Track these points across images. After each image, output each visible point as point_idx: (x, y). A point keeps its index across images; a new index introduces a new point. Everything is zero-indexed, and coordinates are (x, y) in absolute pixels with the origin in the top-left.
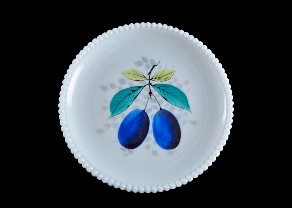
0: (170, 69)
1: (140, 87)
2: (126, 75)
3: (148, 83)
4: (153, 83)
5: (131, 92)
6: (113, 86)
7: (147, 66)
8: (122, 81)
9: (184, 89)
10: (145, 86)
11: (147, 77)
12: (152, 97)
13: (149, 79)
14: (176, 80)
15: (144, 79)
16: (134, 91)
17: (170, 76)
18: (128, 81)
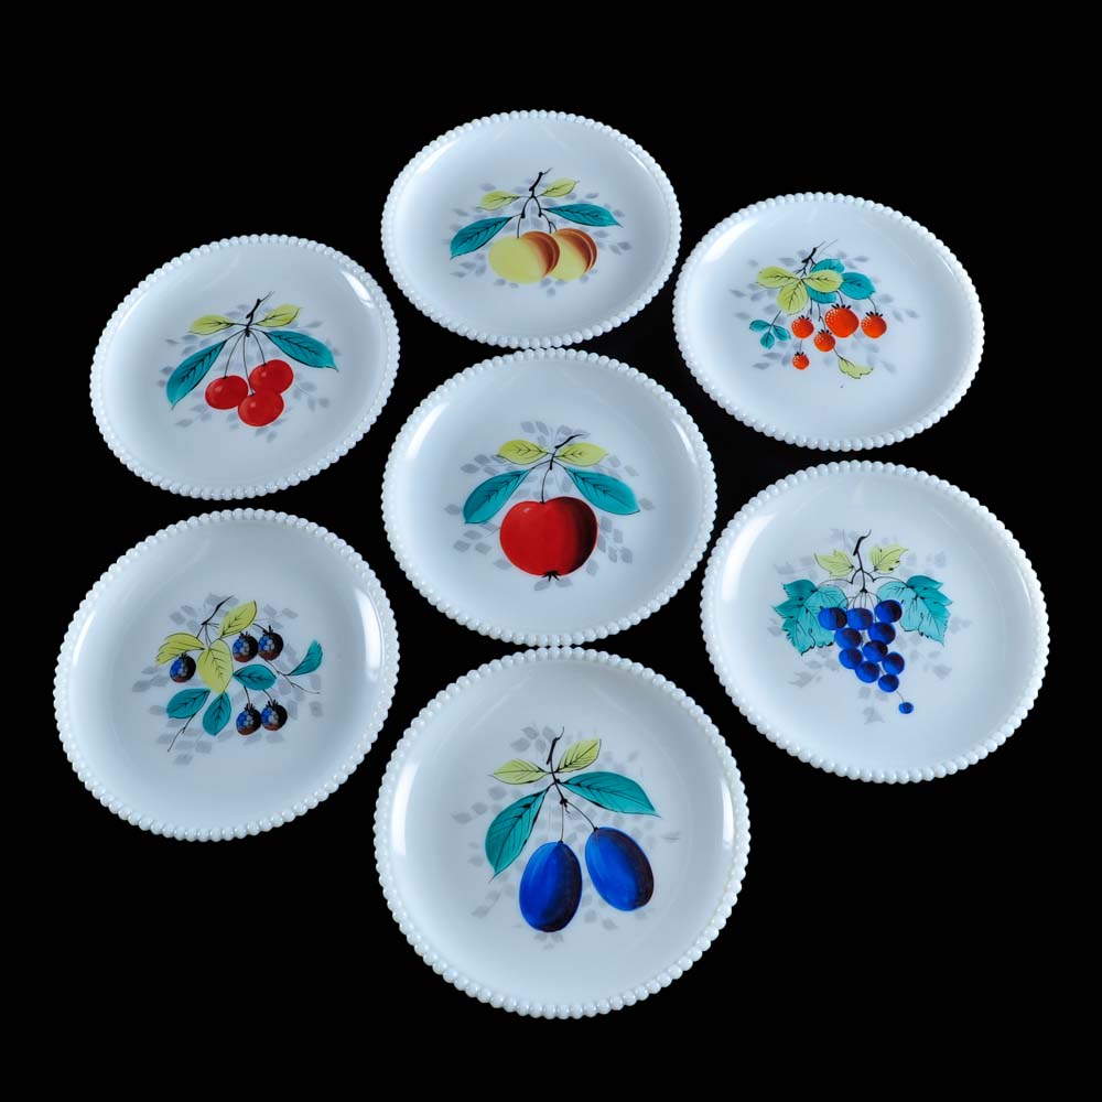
0: (589, 738)
1: (537, 795)
2: (502, 777)
3: (553, 781)
4: (563, 777)
5: (523, 809)
6: (480, 809)
7: (541, 746)
8: (497, 793)
9: (632, 773)
10: (547, 790)
11: (547, 768)
12: (570, 808)
13: (553, 773)
14: (608, 758)
15: (541, 774)
16: (528, 806)
17: (593, 753)
18: (509, 788)
